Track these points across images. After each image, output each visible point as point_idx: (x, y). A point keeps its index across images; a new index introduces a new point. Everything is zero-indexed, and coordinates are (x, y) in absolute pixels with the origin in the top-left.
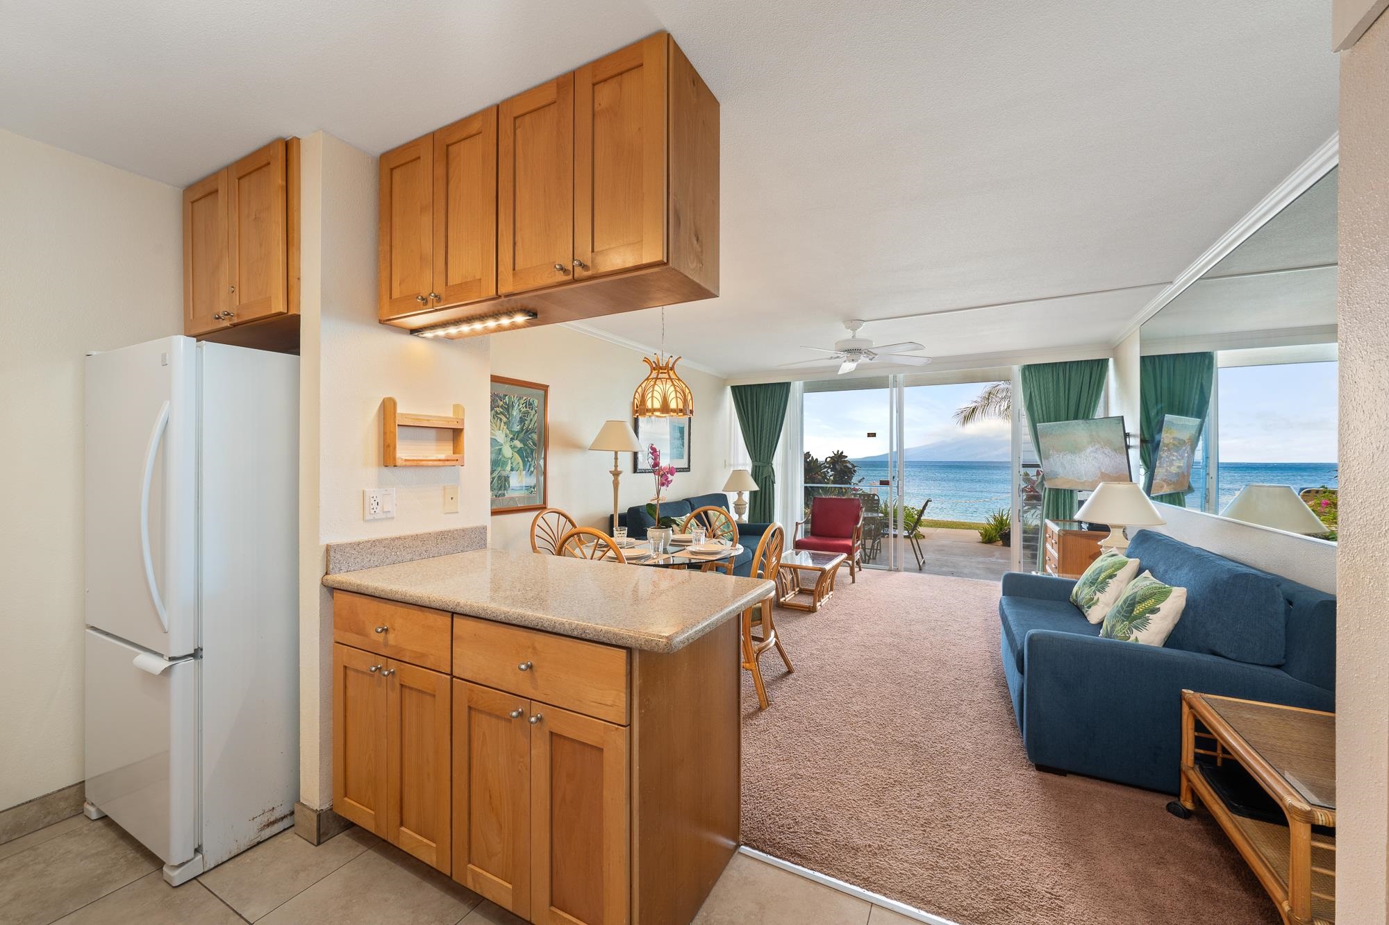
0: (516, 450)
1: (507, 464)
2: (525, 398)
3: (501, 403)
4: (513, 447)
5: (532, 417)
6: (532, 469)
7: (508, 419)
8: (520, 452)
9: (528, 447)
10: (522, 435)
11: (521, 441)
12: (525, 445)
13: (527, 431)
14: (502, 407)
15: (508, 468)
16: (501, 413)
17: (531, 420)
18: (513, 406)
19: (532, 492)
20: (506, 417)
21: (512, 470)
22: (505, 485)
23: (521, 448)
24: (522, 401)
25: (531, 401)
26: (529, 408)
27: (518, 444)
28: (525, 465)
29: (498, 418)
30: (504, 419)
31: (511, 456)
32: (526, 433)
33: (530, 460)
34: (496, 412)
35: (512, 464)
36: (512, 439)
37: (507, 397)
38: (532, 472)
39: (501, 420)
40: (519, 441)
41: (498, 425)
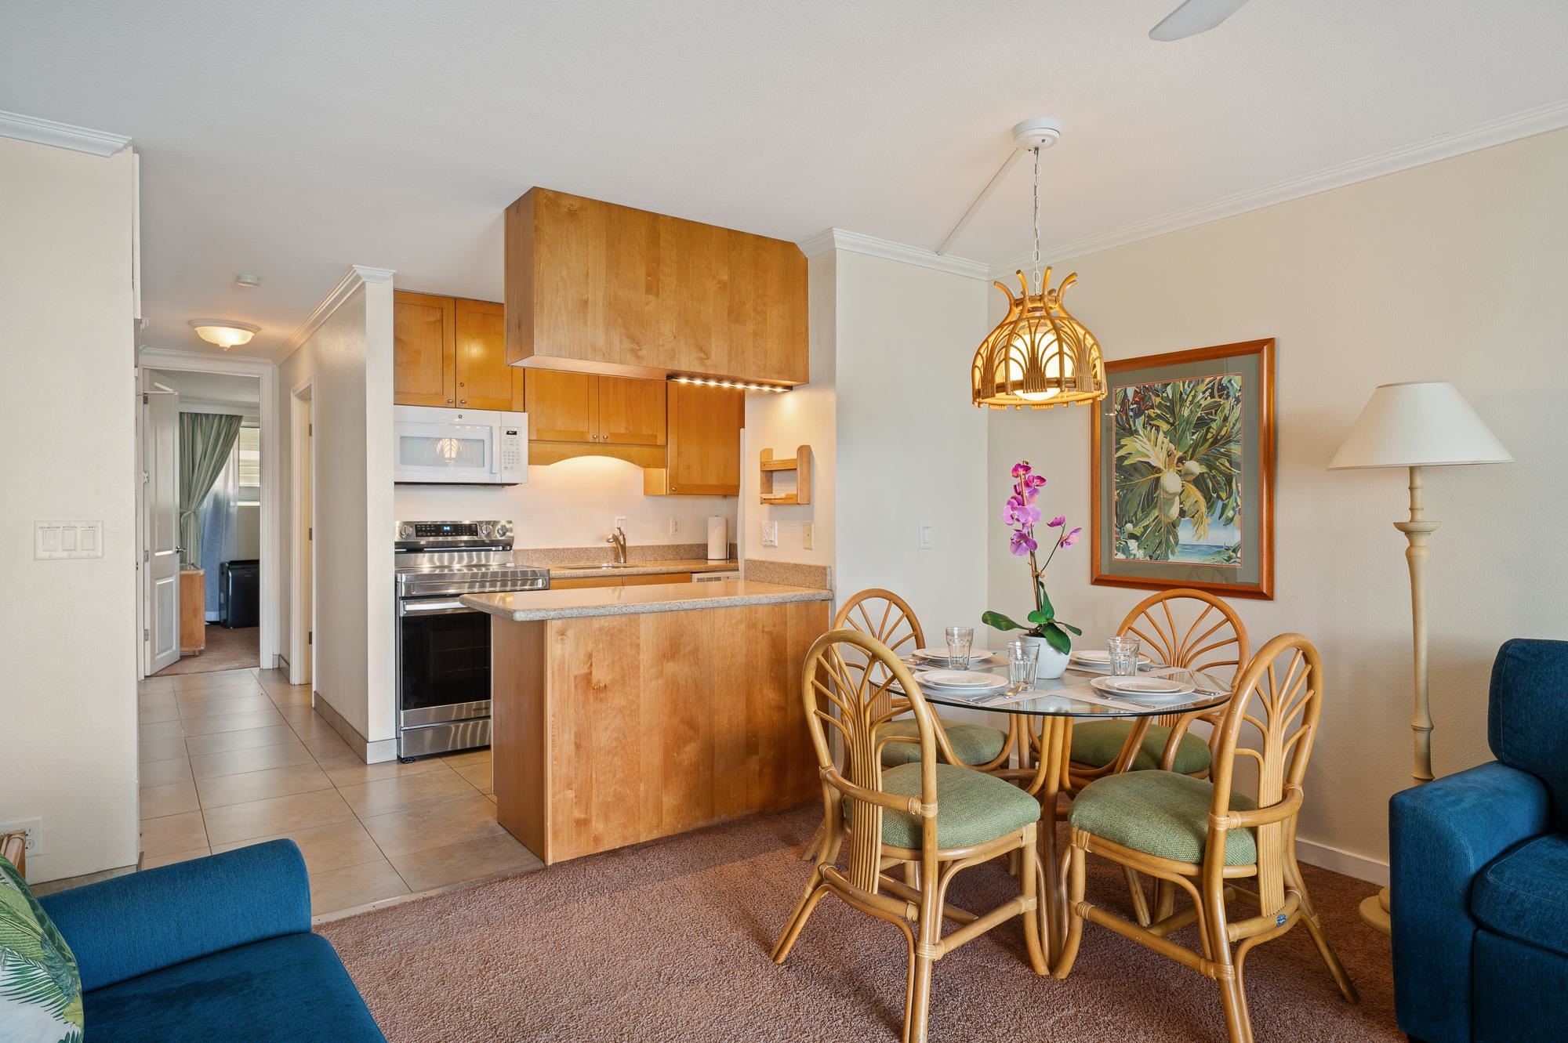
0: (1191, 478)
1: (1172, 504)
2: (1208, 380)
3: (1158, 400)
4: (1183, 474)
5: (1227, 412)
6: (1230, 514)
7: (1172, 425)
8: (1199, 482)
9: (1221, 472)
10: (1202, 450)
11: (1201, 461)
12: (1211, 467)
13: (1216, 441)
14: (1159, 406)
15: (1174, 512)
16: (1158, 416)
17: (1226, 419)
18: (1182, 401)
19: (1230, 558)
20: (1168, 423)
21: (1182, 513)
22: (1167, 540)
23: (1202, 474)
24: (1202, 387)
25: (1225, 382)
26: (1220, 397)
27: (1195, 467)
28: (1210, 505)
29: (1152, 426)
30: (1165, 427)
31: (1179, 490)
32: (1210, 446)
33: (1224, 495)
34: (1149, 416)
35: (1181, 503)
36: (1181, 460)
37: (1169, 388)
38: (1230, 520)
39: (1158, 428)
40: (1198, 461)
41: (1153, 437)
